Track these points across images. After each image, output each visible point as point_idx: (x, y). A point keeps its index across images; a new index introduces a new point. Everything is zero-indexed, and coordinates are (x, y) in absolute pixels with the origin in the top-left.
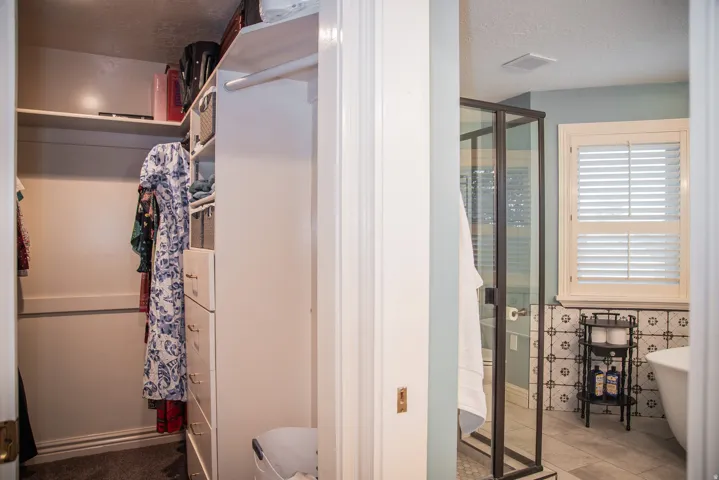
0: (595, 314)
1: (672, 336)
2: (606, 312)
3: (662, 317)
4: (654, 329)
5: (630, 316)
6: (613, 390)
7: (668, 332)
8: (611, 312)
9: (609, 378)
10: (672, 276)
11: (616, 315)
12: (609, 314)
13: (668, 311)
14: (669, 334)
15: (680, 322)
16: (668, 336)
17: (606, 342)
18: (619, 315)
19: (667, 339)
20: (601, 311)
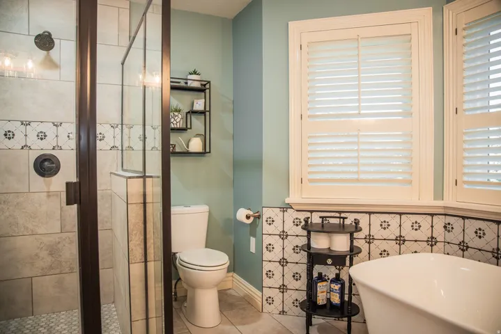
0: (323, 218)
1: (404, 241)
2: (338, 215)
3: (394, 221)
4: (386, 234)
6: (336, 299)
7: (400, 236)
8: (342, 215)
9: (332, 286)
10: (407, 177)
11: (344, 218)
13: (401, 214)
14: (402, 239)
15: (412, 226)
16: (400, 240)
17: (329, 248)
18: (346, 218)
19: (399, 244)
20: (333, 214)
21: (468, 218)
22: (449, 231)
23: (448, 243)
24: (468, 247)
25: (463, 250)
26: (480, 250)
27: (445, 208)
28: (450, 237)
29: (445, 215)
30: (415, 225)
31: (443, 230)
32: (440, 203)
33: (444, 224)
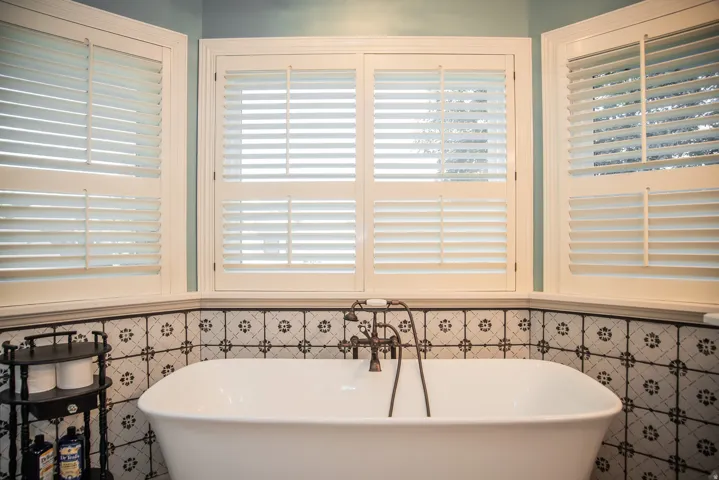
0: (30, 340)
1: (153, 353)
2: (50, 330)
3: (138, 327)
4: (128, 348)
5: (96, 333)
6: (73, 471)
7: (148, 347)
8: (59, 329)
9: (64, 452)
11: (70, 334)
12: (55, 335)
13: (147, 315)
14: (150, 351)
15: (162, 331)
16: (148, 353)
17: (56, 387)
18: (75, 333)
19: (147, 360)
20: (41, 331)
21: (230, 310)
22: (206, 330)
23: (206, 345)
24: (231, 346)
25: (225, 351)
26: (245, 346)
27: (201, 300)
28: (207, 337)
29: (200, 310)
30: (165, 328)
31: (199, 329)
32: (194, 295)
33: (199, 322)
